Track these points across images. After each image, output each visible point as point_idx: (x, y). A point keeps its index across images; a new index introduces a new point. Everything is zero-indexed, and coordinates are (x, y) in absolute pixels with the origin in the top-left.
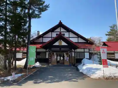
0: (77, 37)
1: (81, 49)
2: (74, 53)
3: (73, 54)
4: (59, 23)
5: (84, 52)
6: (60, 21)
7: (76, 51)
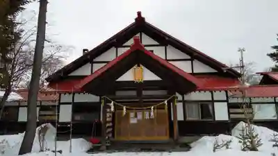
0: (189, 57)
1: (203, 92)
2: (181, 104)
3: (180, 106)
4: (136, 19)
5: (213, 101)
6: (139, 14)
7: (187, 97)
